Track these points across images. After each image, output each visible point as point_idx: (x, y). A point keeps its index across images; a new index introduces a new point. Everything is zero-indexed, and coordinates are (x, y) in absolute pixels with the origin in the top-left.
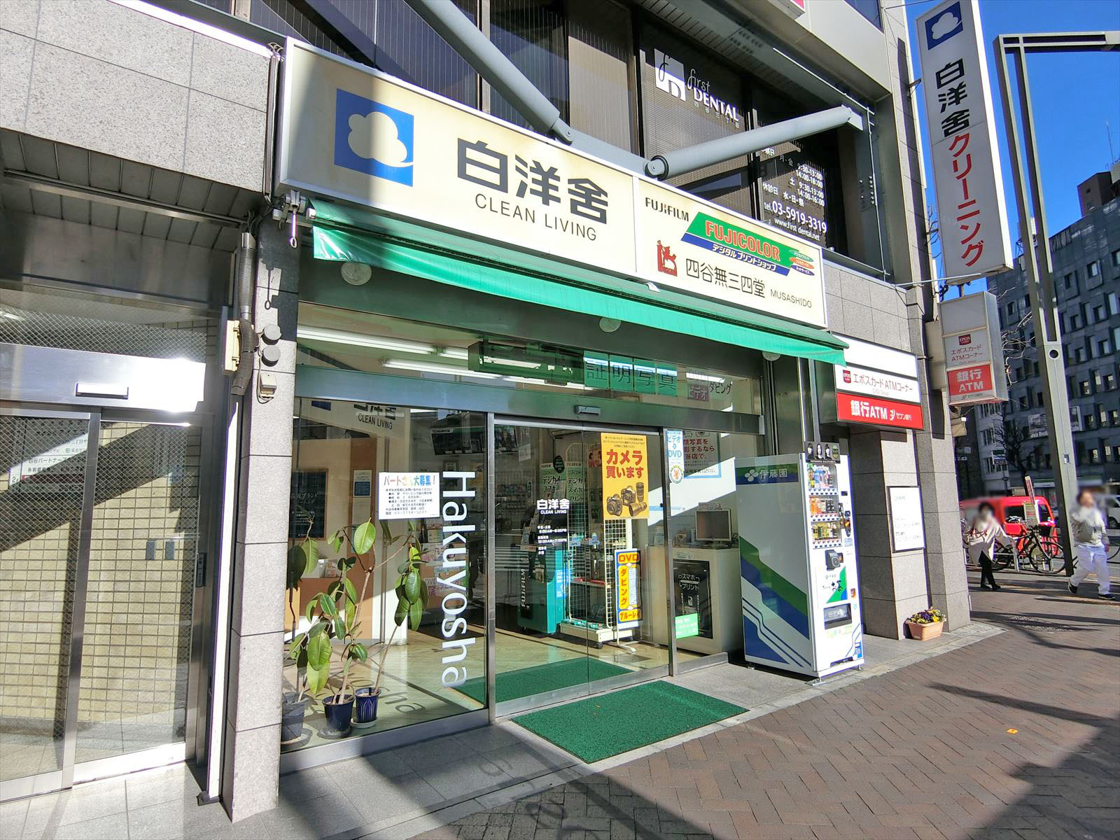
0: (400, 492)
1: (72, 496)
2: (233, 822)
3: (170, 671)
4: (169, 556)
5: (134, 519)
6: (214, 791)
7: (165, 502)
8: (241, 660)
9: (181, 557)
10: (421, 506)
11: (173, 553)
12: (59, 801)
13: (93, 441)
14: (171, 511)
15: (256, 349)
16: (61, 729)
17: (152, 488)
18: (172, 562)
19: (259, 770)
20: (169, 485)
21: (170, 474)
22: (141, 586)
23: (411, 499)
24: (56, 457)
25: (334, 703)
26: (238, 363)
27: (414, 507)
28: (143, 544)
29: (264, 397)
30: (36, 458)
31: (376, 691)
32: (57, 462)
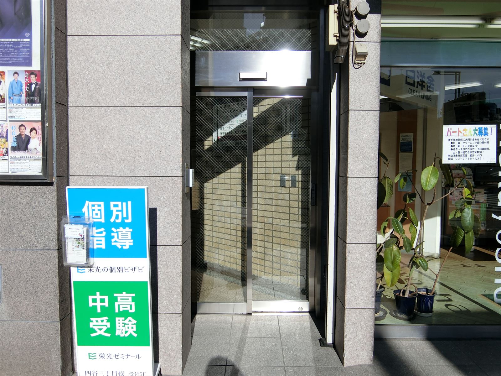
0: (461, 142)
1: (242, 148)
2: (344, 366)
3: (297, 255)
4: (293, 185)
5: (273, 161)
6: (330, 340)
7: (289, 151)
8: (347, 260)
9: (300, 186)
10: (479, 154)
11: (295, 184)
12: (246, 320)
13: (250, 114)
14: (293, 157)
15: (351, 24)
16: (245, 277)
17: (282, 142)
18: (296, 188)
19: (361, 337)
20: (291, 140)
21: (291, 133)
22: (279, 202)
23: (470, 148)
24: (232, 125)
25: (401, 295)
26: (338, 38)
27: (472, 154)
28: (279, 177)
29: (358, 63)
30: (223, 126)
31: (433, 292)
32: (233, 128)
